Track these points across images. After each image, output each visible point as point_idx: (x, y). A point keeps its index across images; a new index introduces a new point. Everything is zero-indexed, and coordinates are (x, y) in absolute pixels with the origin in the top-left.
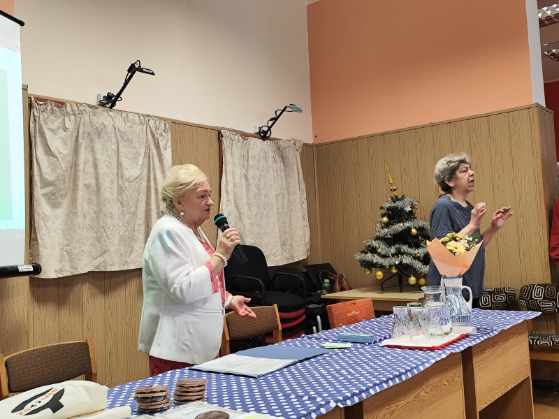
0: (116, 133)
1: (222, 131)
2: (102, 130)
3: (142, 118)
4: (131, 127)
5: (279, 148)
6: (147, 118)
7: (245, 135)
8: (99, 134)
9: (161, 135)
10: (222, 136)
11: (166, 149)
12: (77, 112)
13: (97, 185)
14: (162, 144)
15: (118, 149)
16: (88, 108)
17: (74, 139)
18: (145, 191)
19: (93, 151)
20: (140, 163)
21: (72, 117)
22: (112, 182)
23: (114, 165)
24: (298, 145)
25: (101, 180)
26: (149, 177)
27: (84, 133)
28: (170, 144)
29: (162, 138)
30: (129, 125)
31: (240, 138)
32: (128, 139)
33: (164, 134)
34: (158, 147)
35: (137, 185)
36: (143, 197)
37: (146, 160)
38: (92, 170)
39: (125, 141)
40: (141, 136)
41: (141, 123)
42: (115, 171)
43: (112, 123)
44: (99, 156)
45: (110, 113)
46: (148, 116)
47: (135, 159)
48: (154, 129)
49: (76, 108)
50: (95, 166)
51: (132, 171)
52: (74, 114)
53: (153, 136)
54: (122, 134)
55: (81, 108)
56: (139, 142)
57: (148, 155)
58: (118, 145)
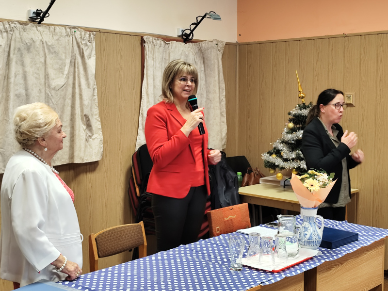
0: (44, 47)
1: (145, 38)
2: (31, 45)
3: (68, 30)
4: (58, 40)
5: (200, 50)
6: (73, 30)
7: (167, 39)
8: (28, 49)
9: (86, 45)
10: (145, 42)
11: (90, 57)
12: (9, 30)
13: (26, 95)
14: (86, 54)
15: (45, 61)
16: (18, 25)
17: (6, 54)
18: (70, 96)
19: (23, 65)
20: (66, 72)
21: (5, 34)
22: (40, 91)
23: (42, 76)
24: (220, 45)
25: (30, 91)
26: (74, 84)
27: (15, 49)
28: (94, 52)
29: (86, 48)
30: (56, 37)
31: (162, 42)
32: (55, 52)
33: (88, 43)
34: (82, 57)
35: (62, 93)
36: (69, 102)
37: (72, 69)
38: (22, 81)
39: (52, 53)
40: (68, 47)
41: (68, 35)
42: (43, 81)
43: (40, 38)
44: (29, 69)
45: (39, 28)
46: (74, 27)
47: (61, 70)
48: (79, 40)
49: (7, 26)
50: (25, 78)
51: (58, 80)
52: (7, 31)
53: (79, 47)
54: (49, 47)
55: (13, 25)
56: (65, 53)
57: (73, 64)
58: (46, 57)
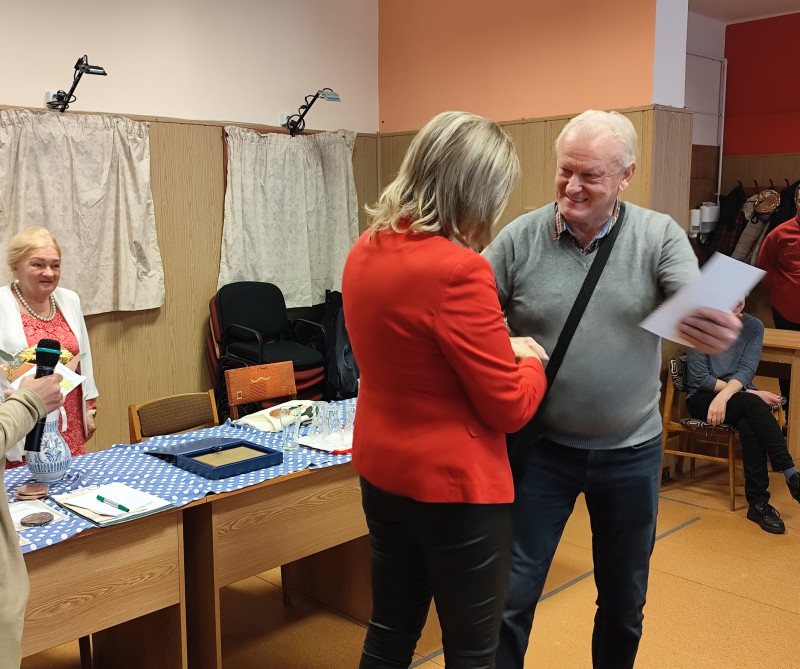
0: (68, 145)
1: (227, 129)
2: (49, 142)
3: (107, 120)
4: (90, 134)
5: (317, 145)
6: (115, 120)
7: (262, 130)
8: (46, 148)
9: (135, 141)
10: (227, 135)
11: (142, 159)
12: (16, 121)
13: (44, 213)
14: (135, 154)
15: (72, 166)
16: (30, 115)
17: (13, 156)
18: (113, 215)
19: (38, 171)
20: (104, 181)
21: (10, 128)
22: (65, 208)
23: (67, 186)
24: (348, 138)
25: (49, 208)
26: (117, 197)
27: (25, 149)
28: (147, 151)
29: (135, 145)
30: (87, 131)
31: (255, 135)
32: (86, 152)
33: (138, 139)
34: (129, 158)
35: (99, 211)
36: (110, 223)
37: (114, 176)
38: (37, 195)
39: (82, 154)
40: (106, 145)
41: (106, 127)
42: (69, 193)
43: (64, 132)
44: (45, 177)
45: (61, 118)
46: (116, 116)
47: (96, 178)
48: (124, 135)
49: (14, 116)
50: (42, 190)
51: (92, 193)
52: (13, 124)
53: (124, 144)
54: (77, 145)
55: (22, 115)
56: (103, 154)
57: (115, 167)
58: (72, 160)
